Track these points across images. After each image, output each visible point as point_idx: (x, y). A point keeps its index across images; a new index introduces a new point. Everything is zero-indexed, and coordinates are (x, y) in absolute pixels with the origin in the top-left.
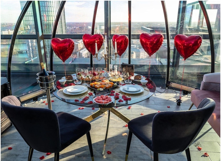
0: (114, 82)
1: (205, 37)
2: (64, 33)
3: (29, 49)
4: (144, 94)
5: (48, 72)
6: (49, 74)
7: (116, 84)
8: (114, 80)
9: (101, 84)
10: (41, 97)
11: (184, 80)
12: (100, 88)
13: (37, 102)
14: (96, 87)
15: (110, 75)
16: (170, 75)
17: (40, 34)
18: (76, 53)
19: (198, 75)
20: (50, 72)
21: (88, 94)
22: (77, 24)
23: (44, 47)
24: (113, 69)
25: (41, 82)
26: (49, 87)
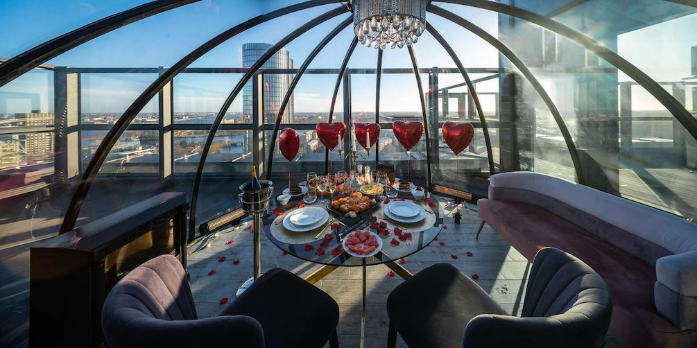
0: (371, 197)
1: (476, 125)
2: (291, 123)
3: (245, 141)
4: (427, 220)
5: (261, 181)
6: (262, 184)
7: (374, 200)
8: (369, 192)
9: (351, 203)
10: (246, 218)
11: (453, 182)
12: (351, 212)
13: (238, 228)
14: (343, 208)
15: (360, 183)
16: (432, 174)
17: (260, 123)
18: (303, 146)
19: (466, 173)
20: (265, 181)
21: (330, 228)
22: (305, 114)
23: (263, 139)
24: (364, 172)
25: (246, 201)
26: (259, 211)
